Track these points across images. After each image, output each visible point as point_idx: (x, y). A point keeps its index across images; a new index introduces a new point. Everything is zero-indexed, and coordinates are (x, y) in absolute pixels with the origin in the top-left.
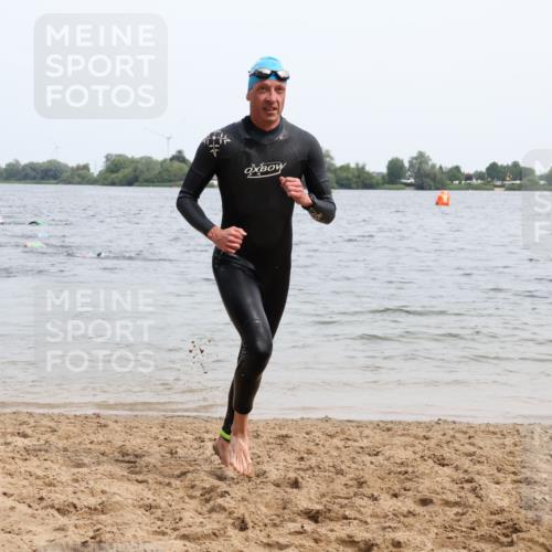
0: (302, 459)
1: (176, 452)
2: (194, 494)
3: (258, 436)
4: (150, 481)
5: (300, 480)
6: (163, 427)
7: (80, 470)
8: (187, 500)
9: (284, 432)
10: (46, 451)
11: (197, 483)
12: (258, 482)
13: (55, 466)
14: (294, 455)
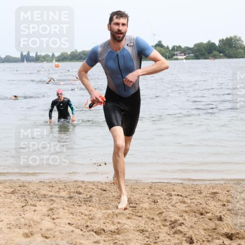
0: (224, 205)
1: (157, 202)
2: (166, 224)
3: (200, 193)
4: (144, 216)
5: (223, 217)
6: (151, 188)
7: (107, 211)
8: (162, 227)
9: (215, 191)
10: (90, 201)
11: (167, 218)
12: (200, 217)
13: (94, 209)
14: (220, 203)
